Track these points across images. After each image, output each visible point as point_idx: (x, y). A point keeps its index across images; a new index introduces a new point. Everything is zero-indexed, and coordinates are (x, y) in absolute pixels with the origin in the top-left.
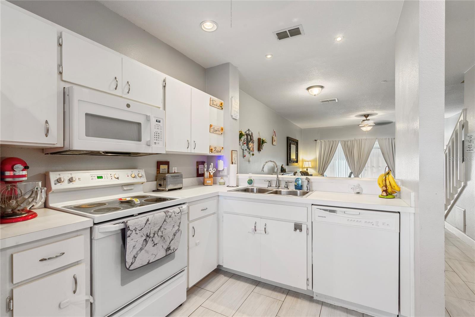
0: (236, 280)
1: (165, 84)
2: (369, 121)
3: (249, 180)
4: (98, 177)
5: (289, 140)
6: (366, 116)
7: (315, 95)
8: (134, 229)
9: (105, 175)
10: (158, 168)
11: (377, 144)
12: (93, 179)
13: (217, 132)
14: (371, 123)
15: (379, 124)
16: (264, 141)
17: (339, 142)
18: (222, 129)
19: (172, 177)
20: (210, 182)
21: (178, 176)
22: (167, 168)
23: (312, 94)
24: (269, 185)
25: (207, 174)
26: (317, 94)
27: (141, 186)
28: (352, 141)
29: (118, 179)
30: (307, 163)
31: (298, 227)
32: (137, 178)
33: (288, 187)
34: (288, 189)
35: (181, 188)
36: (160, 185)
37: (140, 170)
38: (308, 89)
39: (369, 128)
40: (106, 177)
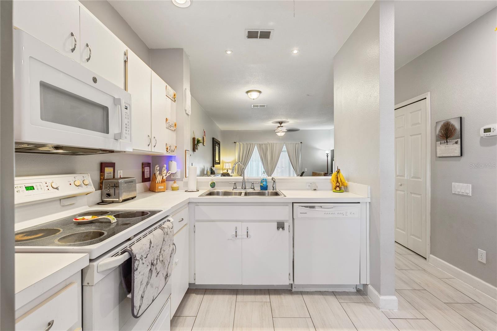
0: (213, 296)
1: (127, 58)
2: (283, 127)
3: (212, 183)
4: (28, 188)
5: (215, 141)
6: (281, 123)
7: (254, 99)
8: (140, 258)
9: (38, 184)
10: (102, 171)
11: (284, 148)
12: (19, 191)
13: (172, 128)
14: (284, 129)
15: (290, 130)
16: (200, 140)
17: (255, 145)
18: (175, 125)
19: (126, 183)
20: (163, 187)
21: (132, 182)
22: (113, 171)
23: (251, 98)
24: (235, 187)
25: (159, 178)
26: (256, 99)
27: (85, 199)
28: (266, 144)
29: (57, 189)
30: (227, 164)
31: (281, 226)
32: (82, 187)
33: (255, 188)
34: (255, 190)
35: (135, 197)
36: (109, 195)
37: (84, 175)
38: (247, 92)
39: (283, 134)
40: (39, 187)
